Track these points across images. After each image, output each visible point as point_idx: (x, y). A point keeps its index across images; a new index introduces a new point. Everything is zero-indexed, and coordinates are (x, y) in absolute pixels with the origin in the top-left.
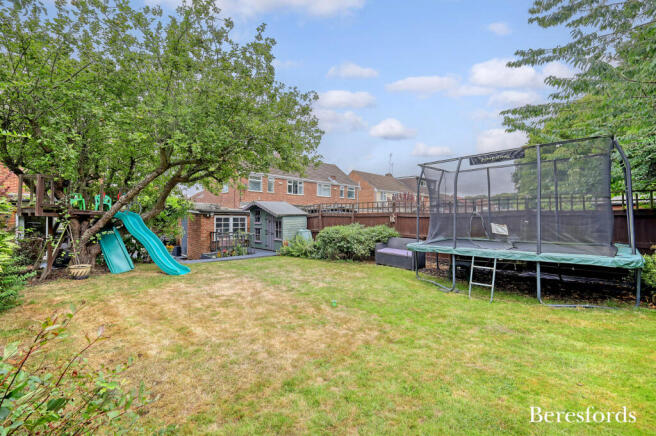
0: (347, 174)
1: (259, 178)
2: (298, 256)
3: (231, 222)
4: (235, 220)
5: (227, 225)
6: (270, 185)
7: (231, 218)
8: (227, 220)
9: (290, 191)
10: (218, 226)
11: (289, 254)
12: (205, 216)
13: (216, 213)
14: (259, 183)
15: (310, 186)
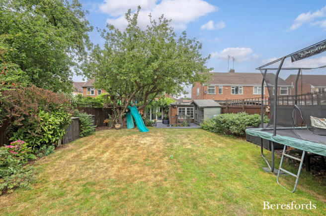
0: (285, 80)
1: (214, 87)
2: (206, 130)
3: (186, 110)
4: (188, 109)
5: (184, 112)
6: (220, 90)
7: (186, 108)
8: (184, 109)
9: (233, 93)
10: (180, 112)
11: (202, 128)
12: (173, 107)
13: (178, 106)
14: (214, 89)
15: (248, 89)
